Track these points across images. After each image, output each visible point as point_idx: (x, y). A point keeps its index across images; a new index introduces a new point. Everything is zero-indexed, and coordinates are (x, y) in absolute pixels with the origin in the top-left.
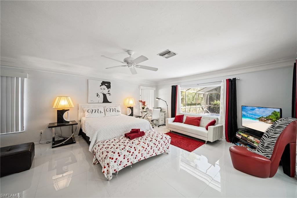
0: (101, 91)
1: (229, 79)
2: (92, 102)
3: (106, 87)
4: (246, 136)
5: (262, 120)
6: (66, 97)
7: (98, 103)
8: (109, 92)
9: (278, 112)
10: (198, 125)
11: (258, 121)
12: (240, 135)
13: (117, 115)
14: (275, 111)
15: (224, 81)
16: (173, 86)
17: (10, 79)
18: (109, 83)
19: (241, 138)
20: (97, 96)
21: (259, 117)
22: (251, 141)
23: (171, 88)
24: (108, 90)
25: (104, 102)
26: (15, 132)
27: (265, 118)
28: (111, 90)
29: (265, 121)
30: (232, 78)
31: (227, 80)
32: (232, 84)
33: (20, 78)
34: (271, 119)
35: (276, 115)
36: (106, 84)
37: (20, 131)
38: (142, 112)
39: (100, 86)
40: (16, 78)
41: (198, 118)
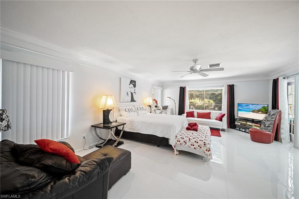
0: (130, 89)
1: (229, 85)
2: (124, 101)
3: (133, 85)
4: (245, 123)
5: (255, 112)
6: (111, 95)
7: (128, 102)
8: (135, 91)
9: (267, 107)
10: (210, 118)
11: (251, 112)
12: (239, 122)
13: (145, 114)
14: (264, 106)
15: (226, 86)
16: (181, 88)
17: (56, 72)
18: (135, 82)
19: (241, 125)
20: (127, 95)
21: (252, 110)
22: (250, 125)
23: (179, 88)
24: (134, 89)
25: (131, 101)
26: (60, 139)
27: (257, 110)
28: (136, 88)
29: (257, 112)
30: (231, 84)
31: (228, 85)
32: (231, 89)
33: (66, 72)
34: (261, 111)
35: (265, 108)
36: (133, 83)
37: (65, 137)
38: (155, 110)
39: (129, 85)
40: (62, 71)
41: (209, 113)
